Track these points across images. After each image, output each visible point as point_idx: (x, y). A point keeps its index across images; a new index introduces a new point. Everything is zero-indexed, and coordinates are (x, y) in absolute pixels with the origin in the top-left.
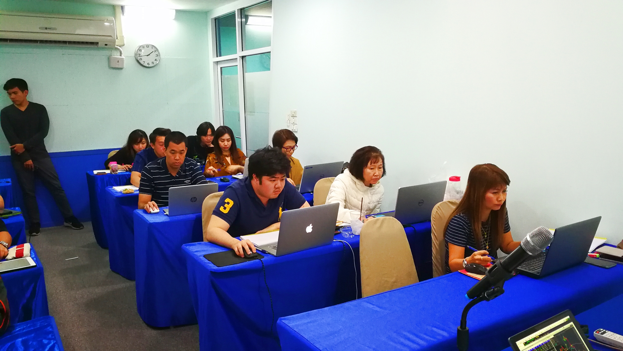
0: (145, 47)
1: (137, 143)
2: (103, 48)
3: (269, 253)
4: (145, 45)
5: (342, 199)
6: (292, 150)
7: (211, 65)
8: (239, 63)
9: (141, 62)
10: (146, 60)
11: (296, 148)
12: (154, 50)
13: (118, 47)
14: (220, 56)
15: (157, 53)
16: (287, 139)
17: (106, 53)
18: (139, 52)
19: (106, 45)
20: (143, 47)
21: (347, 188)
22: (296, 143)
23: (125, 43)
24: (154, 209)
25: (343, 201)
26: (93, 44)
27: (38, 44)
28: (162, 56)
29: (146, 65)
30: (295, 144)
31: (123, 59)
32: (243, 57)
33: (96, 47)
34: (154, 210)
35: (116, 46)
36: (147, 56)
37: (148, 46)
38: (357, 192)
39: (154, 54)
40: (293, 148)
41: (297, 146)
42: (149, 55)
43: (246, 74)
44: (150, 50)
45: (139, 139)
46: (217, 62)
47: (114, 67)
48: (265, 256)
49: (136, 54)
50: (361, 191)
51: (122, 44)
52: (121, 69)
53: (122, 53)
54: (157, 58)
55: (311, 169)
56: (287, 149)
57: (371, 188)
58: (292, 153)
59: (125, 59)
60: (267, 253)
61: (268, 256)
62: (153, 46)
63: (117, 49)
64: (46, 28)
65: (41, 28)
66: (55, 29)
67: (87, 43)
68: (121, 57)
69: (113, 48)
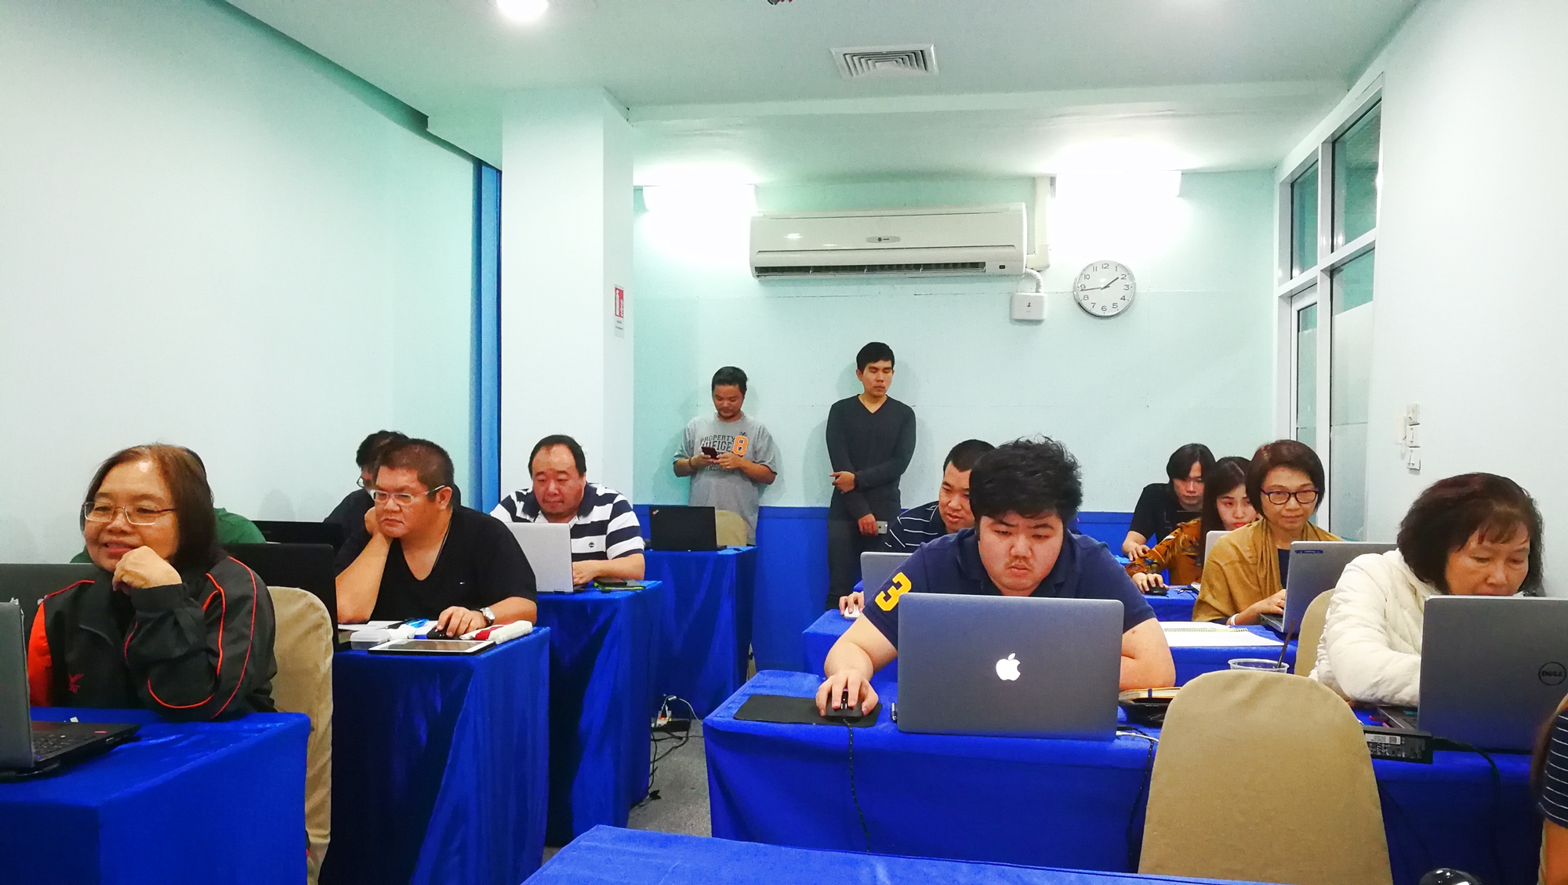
0: (1099, 267)
2: (993, 277)
4: (1099, 262)
7: (1275, 306)
8: (1320, 288)
9: (1087, 305)
10: (1098, 301)
12: (1119, 273)
13: (1033, 272)
15: (1127, 281)
17: (1004, 286)
18: (1084, 281)
19: (1002, 267)
20: (1095, 269)
23: (1051, 262)
26: (977, 267)
27: (865, 275)
28: (1141, 289)
29: (1097, 311)
31: (1042, 297)
32: (1333, 271)
33: (979, 273)
35: (1026, 270)
36: (1102, 288)
37: (1106, 266)
39: (1120, 285)
40: (1295, 495)
42: (1107, 286)
43: (1336, 317)
44: (1111, 274)
46: (1291, 299)
47: (1022, 318)
49: (1074, 286)
51: (1044, 264)
52: (1038, 322)
53: (1042, 284)
54: (1127, 293)
56: (1270, 496)
59: (1046, 299)
62: (1119, 264)
63: (1029, 276)
64: (880, 239)
65: (870, 240)
66: (897, 239)
67: (964, 265)
68: (1038, 294)
69: (1021, 275)
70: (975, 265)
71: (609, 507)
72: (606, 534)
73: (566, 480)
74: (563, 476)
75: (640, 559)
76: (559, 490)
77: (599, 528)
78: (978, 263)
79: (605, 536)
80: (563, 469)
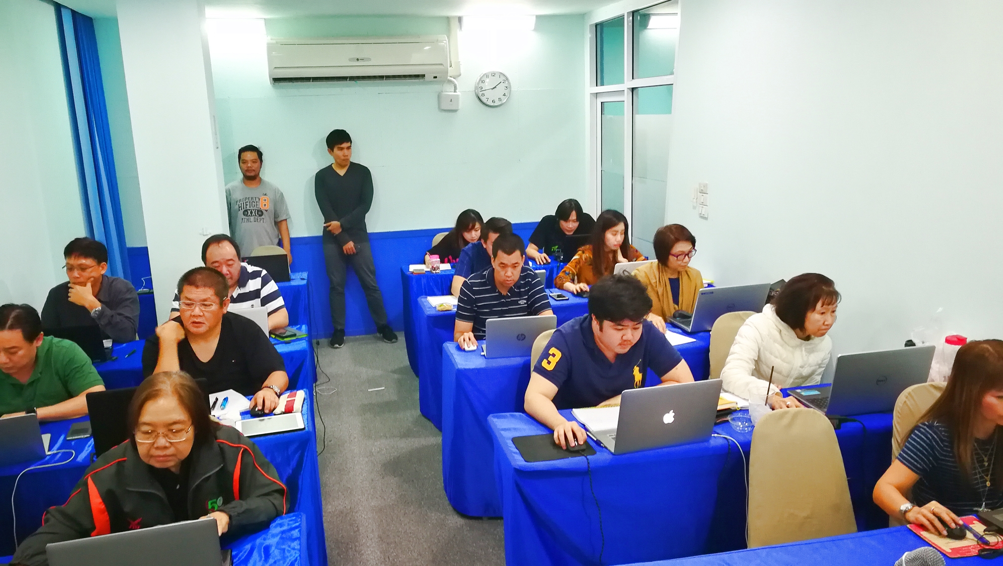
0: (490, 75)
1: (468, 230)
2: (430, 82)
3: (606, 448)
4: (490, 73)
5: (750, 359)
6: (687, 257)
7: (588, 98)
8: (627, 97)
9: (484, 99)
10: (490, 96)
11: (694, 252)
12: (503, 78)
13: (452, 79)
14: (602, 84)
15: (506, 84)
16: (677, 240)
17: (436, 88)
18: (481, 85)
19: (435, 77)
20: (487, 76)
21: (762, 340)
22: (694, 245)
23: (462, 72)
24: (469, 345)
25: (750, 362)
26: (419, 77)
27: (348, 82)
28: (514, 88)
29: (490, 103)
30: (691, 246)
31: (458, 95)
32: (633, 89)
33: (421, 80)
34: (469, 347)
35: (449, 78)
36: (492, 89)
37: (494, 75)
38: (782, 346)
39: (502, 86)
40: (688, 254)
41: (695, 250)
42: (495, 87)
43: (637, 117)
44: (497, 80)
45: (471, 225)
46: (596, 95)
47: (445, 109)
48: (599, 451)
49: (476, 88)
50: (789, 345)
51: (458, 74)
52: (455, 111)
53: (457, 87)
54: (507, 92)
55: (711, 295)
56: (677, 257)
57: (807, 342)
58: (687, 263)
59: (460, 96)
60: (602, 447)
61: (602, 451)
62: (501, 73)
63: (450, 81)
64: (358, 60)
65: (351, 60)
66: (369, 59)
67: (410, 76)
68: (455, 93)
69: (445, 82)
70: (417, 76)
71: (259, 280)
72: (260, 298)
73: (232, 265)
74: (230, 263)
75: (284, 312)
76: (229, 271)
77: (255, 294)
78: (419, 75)
79: (260, 299)
80: (230, 258)
